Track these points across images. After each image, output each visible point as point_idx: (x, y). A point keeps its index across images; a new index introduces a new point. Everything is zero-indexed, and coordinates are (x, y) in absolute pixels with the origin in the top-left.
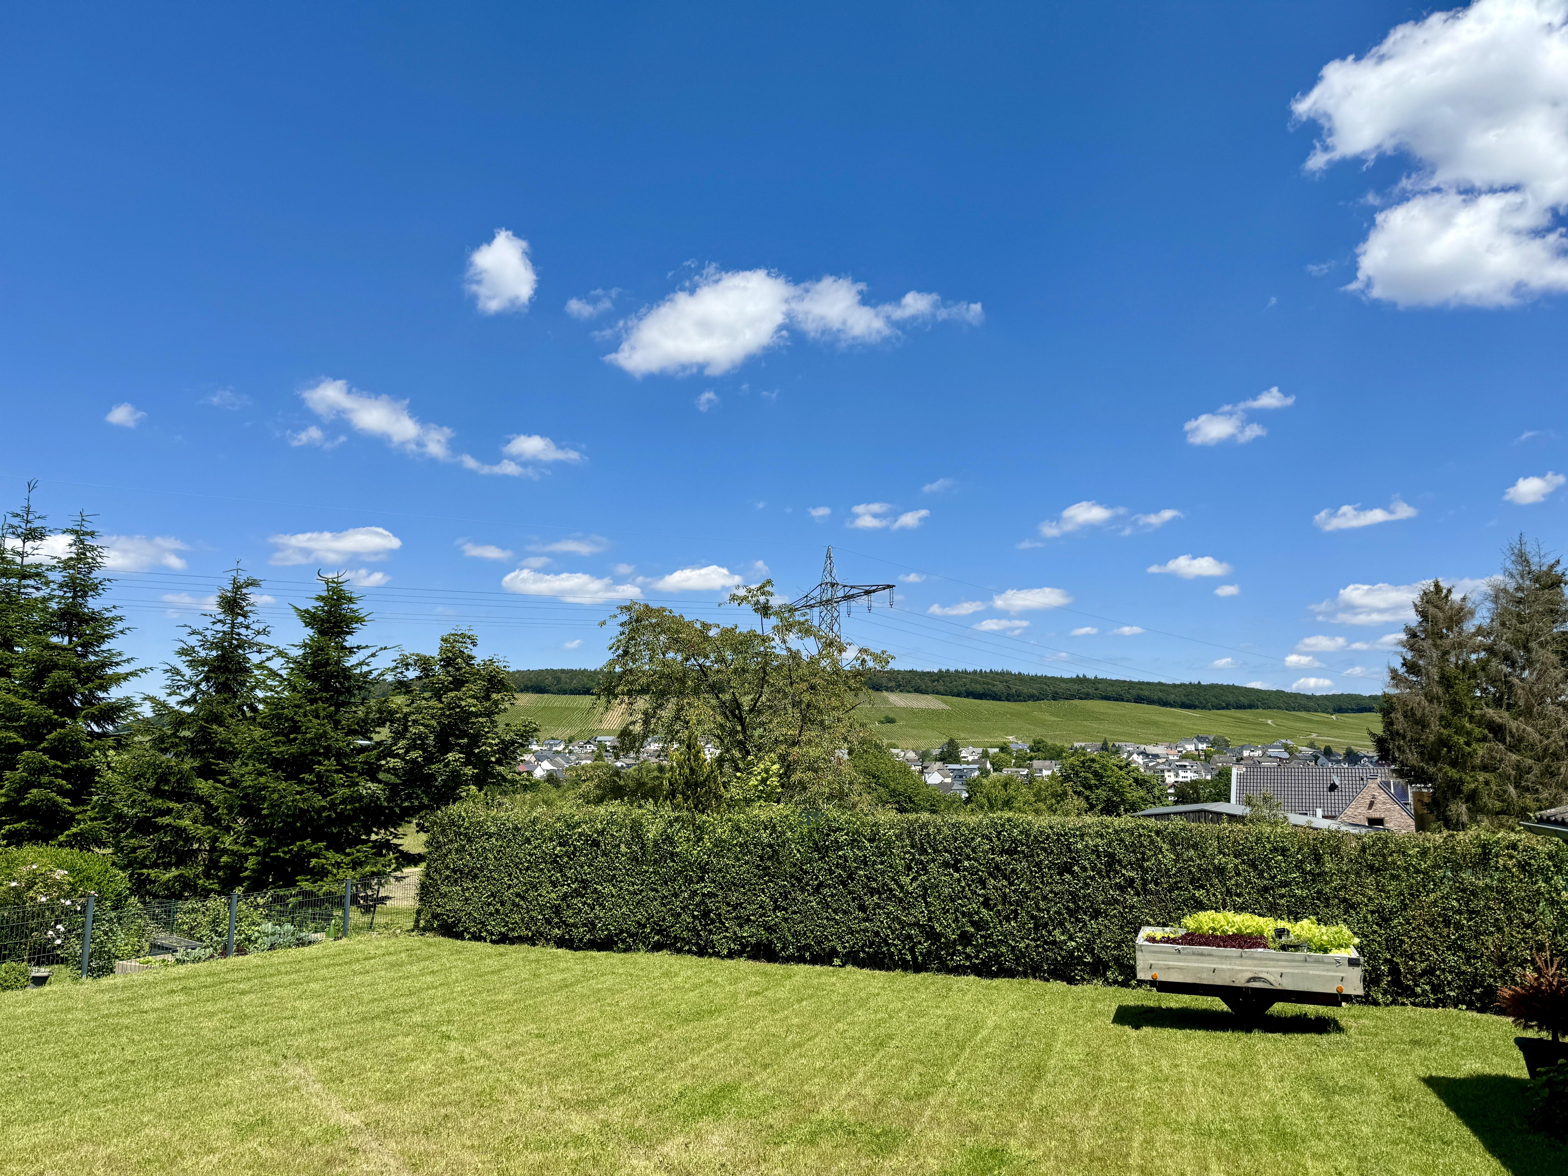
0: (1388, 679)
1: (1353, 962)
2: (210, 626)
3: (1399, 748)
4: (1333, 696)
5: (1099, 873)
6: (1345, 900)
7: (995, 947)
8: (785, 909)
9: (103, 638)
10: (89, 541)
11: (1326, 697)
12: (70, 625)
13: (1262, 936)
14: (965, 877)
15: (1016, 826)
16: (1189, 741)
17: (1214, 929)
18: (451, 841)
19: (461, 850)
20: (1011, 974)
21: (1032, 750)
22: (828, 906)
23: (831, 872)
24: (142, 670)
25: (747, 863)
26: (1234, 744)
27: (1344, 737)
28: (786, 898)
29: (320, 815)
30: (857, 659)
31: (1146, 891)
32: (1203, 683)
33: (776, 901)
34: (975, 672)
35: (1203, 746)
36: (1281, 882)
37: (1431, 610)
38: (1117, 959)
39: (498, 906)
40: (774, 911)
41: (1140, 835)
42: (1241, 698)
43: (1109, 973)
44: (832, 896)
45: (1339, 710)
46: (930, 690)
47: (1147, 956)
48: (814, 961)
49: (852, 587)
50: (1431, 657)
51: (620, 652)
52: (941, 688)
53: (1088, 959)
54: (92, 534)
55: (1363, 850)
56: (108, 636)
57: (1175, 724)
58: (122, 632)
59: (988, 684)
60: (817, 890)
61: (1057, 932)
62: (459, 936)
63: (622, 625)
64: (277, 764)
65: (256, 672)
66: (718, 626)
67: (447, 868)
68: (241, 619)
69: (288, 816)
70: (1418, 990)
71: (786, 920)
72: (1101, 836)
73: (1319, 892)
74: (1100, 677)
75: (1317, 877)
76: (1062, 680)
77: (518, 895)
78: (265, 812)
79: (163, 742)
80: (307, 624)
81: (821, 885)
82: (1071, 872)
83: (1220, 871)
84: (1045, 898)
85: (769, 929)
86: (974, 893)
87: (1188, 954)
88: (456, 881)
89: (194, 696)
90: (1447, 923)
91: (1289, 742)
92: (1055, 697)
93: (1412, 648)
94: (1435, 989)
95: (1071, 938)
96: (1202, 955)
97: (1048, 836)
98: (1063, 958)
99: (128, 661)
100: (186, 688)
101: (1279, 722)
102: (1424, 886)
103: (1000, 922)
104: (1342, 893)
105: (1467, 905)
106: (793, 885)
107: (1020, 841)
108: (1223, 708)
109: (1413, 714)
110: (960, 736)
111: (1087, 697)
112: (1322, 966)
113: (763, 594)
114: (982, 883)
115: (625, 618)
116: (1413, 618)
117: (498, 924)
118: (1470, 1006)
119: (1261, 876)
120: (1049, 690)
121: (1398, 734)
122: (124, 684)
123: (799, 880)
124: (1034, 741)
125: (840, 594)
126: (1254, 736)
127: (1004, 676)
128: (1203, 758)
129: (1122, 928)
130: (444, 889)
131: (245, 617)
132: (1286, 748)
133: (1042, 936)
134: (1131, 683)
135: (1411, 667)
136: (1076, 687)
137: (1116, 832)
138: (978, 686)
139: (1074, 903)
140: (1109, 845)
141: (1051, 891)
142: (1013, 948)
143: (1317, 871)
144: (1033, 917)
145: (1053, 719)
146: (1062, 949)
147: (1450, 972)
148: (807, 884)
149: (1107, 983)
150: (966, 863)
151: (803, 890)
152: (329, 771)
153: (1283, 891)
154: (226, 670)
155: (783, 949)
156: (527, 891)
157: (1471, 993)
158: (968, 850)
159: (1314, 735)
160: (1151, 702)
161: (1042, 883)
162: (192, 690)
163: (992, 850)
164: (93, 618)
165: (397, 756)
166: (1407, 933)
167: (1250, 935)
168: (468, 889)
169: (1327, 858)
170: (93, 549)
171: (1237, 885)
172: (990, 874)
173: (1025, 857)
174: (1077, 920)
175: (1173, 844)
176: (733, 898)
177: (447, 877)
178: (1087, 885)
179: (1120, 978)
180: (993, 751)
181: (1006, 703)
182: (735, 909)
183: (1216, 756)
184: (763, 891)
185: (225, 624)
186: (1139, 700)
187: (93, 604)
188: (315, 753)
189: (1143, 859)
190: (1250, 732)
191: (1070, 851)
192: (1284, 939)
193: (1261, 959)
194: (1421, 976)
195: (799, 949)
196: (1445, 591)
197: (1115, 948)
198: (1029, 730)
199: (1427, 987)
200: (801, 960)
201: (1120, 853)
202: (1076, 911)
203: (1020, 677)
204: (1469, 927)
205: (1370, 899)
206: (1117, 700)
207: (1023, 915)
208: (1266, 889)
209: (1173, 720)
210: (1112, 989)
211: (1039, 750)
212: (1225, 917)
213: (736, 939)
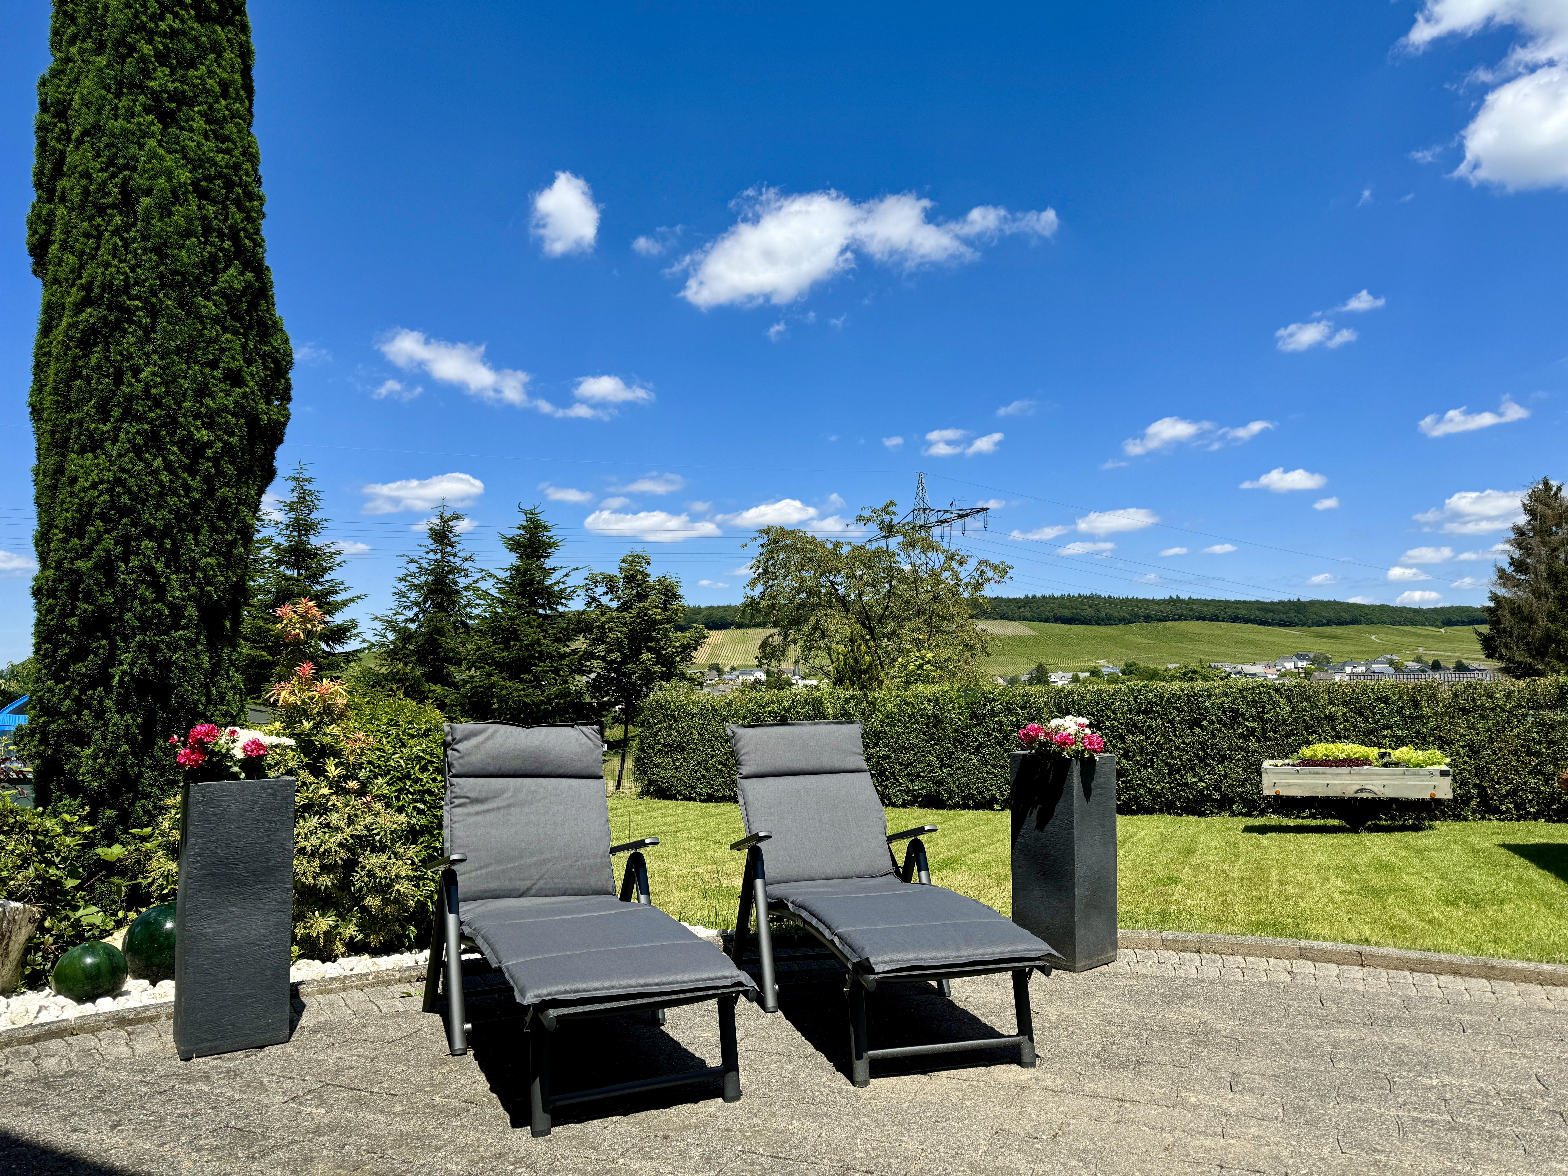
0: (1494, 577)
1: (1443, 774)
2: (424, 555)
3: (1506, 646)
4: (1442, 608)
5: (1225, 725)
6: (1439, 738)
7: (1135, 790)
8: (951, 766)
9: (326, 570)
10: (308, 487)
11: (1435, 611)
12: (297, 561)
13: (1367, 759)
14: (1106, 734)
15: (1151, 691)
16: (1288, 659)
17: (1327, 756)
18: (660, 722)
19: (669, 728)
20: (1149, 811)
21: (1124, 673)
22: (987, 763)
23: (989, 735)
24: (358, 597)
25: (915, 730)
26: (1336, 661)
27: (1453, 651)
28: (951, 757)
29: (538, 708)
30: (976, 570)
31: (1266, 738)
32: (1302, 600)
33: (942, 760)
34: (1063, 597)
35: (1303, 664)
36: (1384, 725)
37: (1540, 508)
38: (1240, 795)
39: (704, 772)
40: (941, 768)
41: (1260, 693)
42: (1343, 614)
43: (1234, 806)
44: (991, 754)
45: (1449, 623)
46: (1016, 616)
47: (1271, 776)
48: (977, 806)
49: (945, 512)
50: (1540, 555)
51: (760, 571)
52: (1028, 614)
53: (1216, 796)
54: (309, 480)
55: (1456, 695)
56: (330, 568)
57: (1274, 643)
58: (339, 565)
59: (1076, 608)
60: (977, 750)
61: (1189, 776)
62: (673, 797)
63: (762, 546)
64: (501, 666)
65: (465, 593)
66: (850, 544)
67: (659, 743)
68: (449, 549)
69: (514, 709)
70: (1503, 808)
71: (951, 775)
72: (1227, 695)
73: (1418, 732)
74: (1194, 597)
75: (1414, 719)
76: (1154, 602)
77: (720, 763)
78: (495, 706)
79: (397, 654)
80: (511, 550)
81: (980, 745)
82: (1201, 727)
83: (1331, 719)
84: (1177, 748)
85: (937, 783)
86: (1115, 747)
87: (1305, 773)
88: (667, 753)
89: (416, 615)
90: (1529, 752)
91: (1394, 657)
92: (1148, 619)
93: (1520, 546)
94: (1518, 807)
95: (1201, 780)
96: (1317, 773)
97: (1179, 698)
98: (1194, 796)
99: (346, 589)
100: (410, 608)
101: (1383, 636)
102: (1509, 723)
103: (1139, 770)
104: (1437, 732)
105: (1546, 736)
106: (956, 747)
107: (1155, 703)
108: (1323, 625)
109: (1521, 612)
110: (1049, 661)
111: (1181, 618)
112: (1418, 778)
113: (887, 513)
114: (1122, 739)
115: (763, 540)
116: (1522, 519)
117: (705, 787)
118: (1549, 819)
119: (1366, 721)
120: (1142, 612)
121: (1505, 631)
122: (345, 609)
123: (961, 743)
124: (1126, 665)
125: (933, 519)
126: (1357, 652)
127: (1093, 601)
128: (1303, 675)
129: (1245, 770)
130: (657, 760)
131: (451, 546)
132: (1391, 663)
133: (1176, 779)
134: (1227, 602)
135: (1519, 566)
136: (1169, 609)
137: (1240, 691)
138: (1066, 611)
139: (1203, 751)
140: (1234, 701)
141: (1183, 743)
142: (1150, 790)
143: (1415, 714)
144: (1167, 764)
145: (1145, 641)
146: (1193, 789)
147: (1531, 793)
148: (968, 745)
149: (1233, 814)
150: (1107, 723)
151: (964, 750)
152: (544, 672)
153: (1386, 732)
154: (442, 592)
155: (949, 798)
156: (728, 759)
157: (1550, 809)
158: (1109, 713)
159: (1421, 650)
160: (1248, 621)
161: (1175, 736)
162: (416, 609)
163: (1130, 711)
164: (314, 554)
165: (598, 658)
166: (1493, 763)
167: (1357, 759)
168: (677, 759)
169: (1424, 703)
170: (311, 493)
171: (1345, 729)
172: (1128, 731)
173: (1160, 715)
174: (1206, 765)
175: (1289, 700)
176: (905, 759)
177: (659, 751)
178: (1214, 736)
179: (1244, 811)
180: (1083, 675)
181: (1096, 627)
182: (906, 768)
183: (1316, 674)
184: (930, 752)
185: (436, 553)
186: (1235, 619)
187: (315, 541)
188: (532, 657)
189: (1263, 712)
190: (1352, 648)
191: (1199, 708)
192: (1386, 760)
193: (1367, 774)
194: (1505, 796)
195: (963, 798)
196: (1554, 489)
197: (1239, 787)
198: (1121, 653)
199: (1511, 806)
200: (965, 807)
201: (1243, 708)
202: (1205, 758)
203: (1110, 600)
204: (1548, 754)
205: (1462, 736)
206: (1213, 620)
207: (1158, 763)
208: (1371, 732)
209: (1271, 639)
210: (1236, 819)
211: (1131, 673)
212: (1336, 747)
213: (908, 791)
